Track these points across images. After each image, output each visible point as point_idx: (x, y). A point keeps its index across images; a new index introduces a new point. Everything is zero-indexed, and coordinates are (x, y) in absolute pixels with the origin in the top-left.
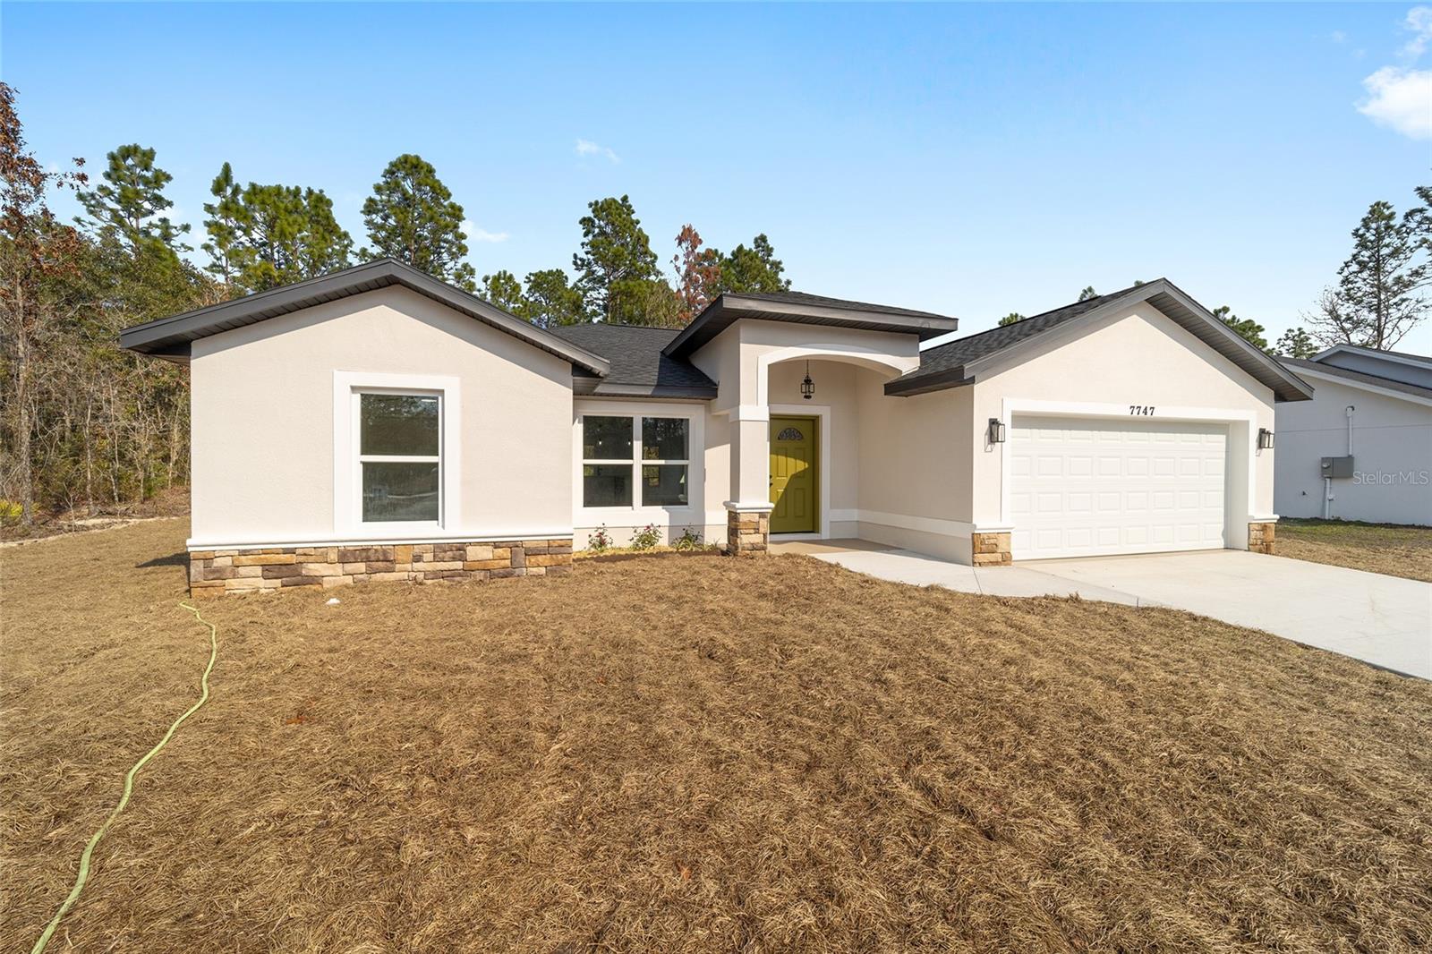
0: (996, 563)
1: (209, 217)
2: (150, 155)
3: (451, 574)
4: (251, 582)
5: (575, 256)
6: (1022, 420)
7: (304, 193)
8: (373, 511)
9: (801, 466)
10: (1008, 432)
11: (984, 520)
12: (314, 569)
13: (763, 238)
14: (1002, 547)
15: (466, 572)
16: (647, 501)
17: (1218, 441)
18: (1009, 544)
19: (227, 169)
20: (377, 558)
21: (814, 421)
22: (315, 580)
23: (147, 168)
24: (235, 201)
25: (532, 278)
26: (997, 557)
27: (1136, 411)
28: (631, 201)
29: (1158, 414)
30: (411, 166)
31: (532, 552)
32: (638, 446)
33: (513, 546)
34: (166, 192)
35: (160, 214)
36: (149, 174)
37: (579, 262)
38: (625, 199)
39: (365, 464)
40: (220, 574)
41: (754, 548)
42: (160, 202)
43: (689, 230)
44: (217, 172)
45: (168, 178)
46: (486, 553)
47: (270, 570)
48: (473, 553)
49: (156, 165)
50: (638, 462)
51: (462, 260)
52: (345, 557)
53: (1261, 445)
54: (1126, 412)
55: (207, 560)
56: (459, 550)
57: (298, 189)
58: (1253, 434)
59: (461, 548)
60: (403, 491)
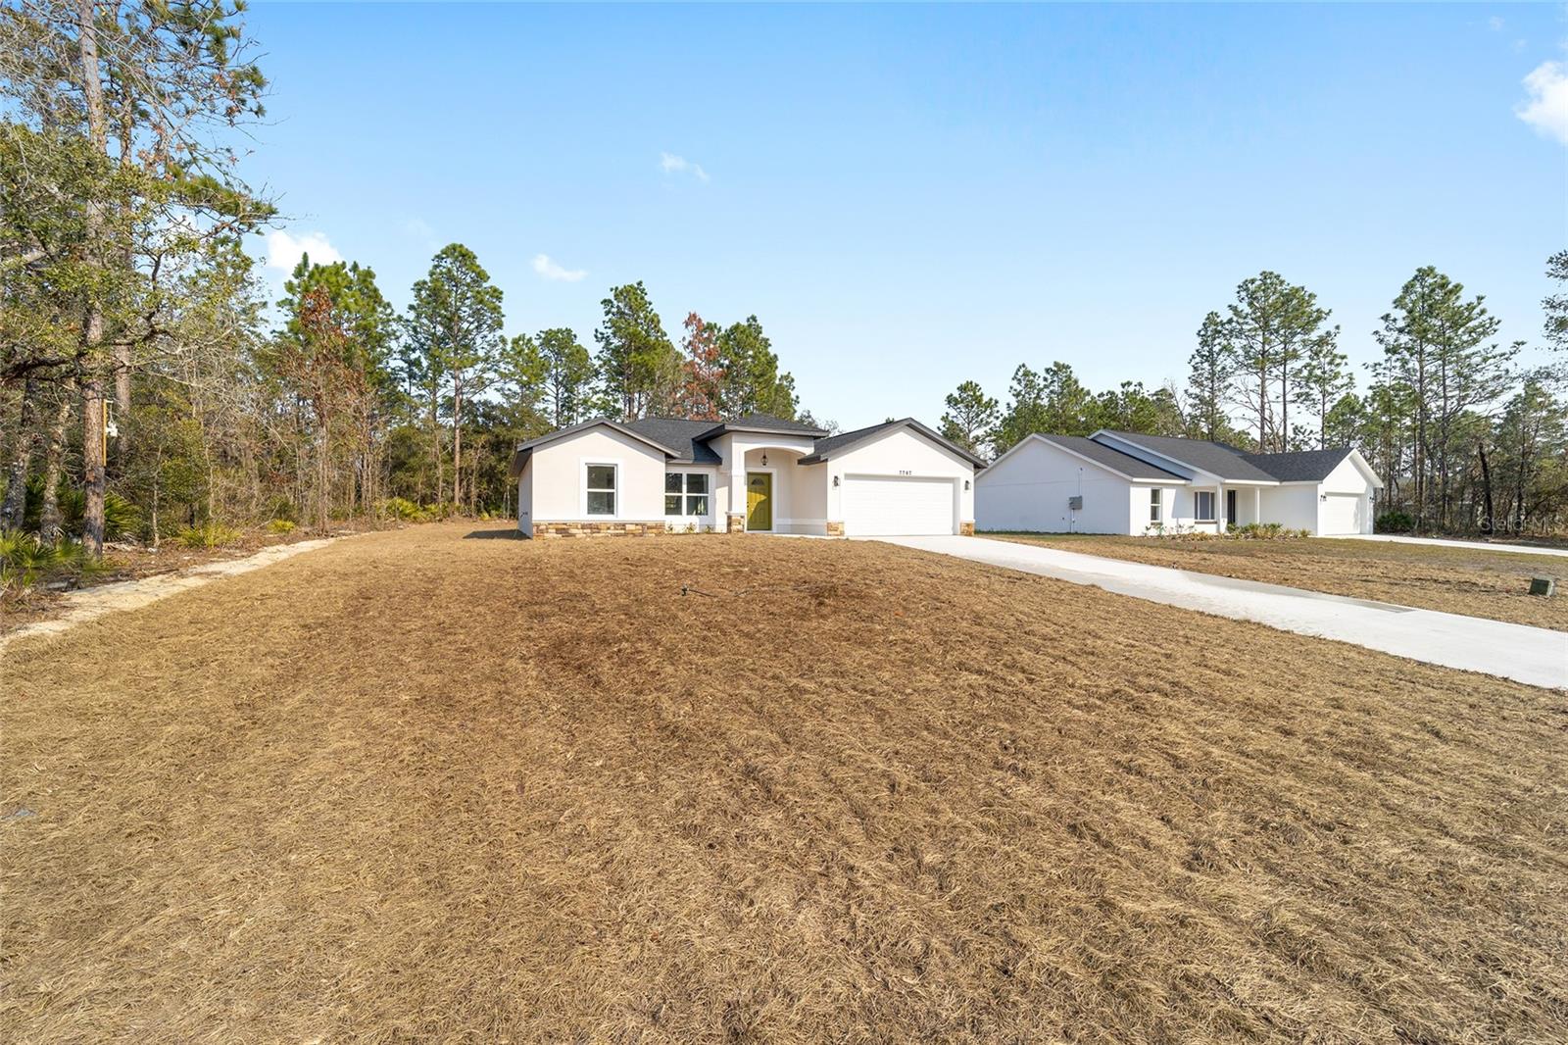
0: (837, 535)
3: (621, 535)
4: (552, 535)
5: (596, 331)
6: (848, 476)
8: (592, 510)
9: (763, 498)
10: (842, 481)
11: (832, 516)
12: (573, 531)
13: (754, 318)
14: (840, 529)
15: (626, 535)
16: (689, 513)
17: (950, 486)
18: (843, 527)
20: (594, 528)
21: (769, 475)
22: (573, 535)
25: (543, 335)
26: (838, 533)
27: (903, 473)
28: (644, 286)
29: (913, 474)
30: (461, 255)
31: (651, 528)
32: (685, 487)
33: (643, 525)
34: (250, 275)
37: (599, 336)
38: (640, 284)
39: (589, 492)
40: (542, 531)
41: (739, 531)
43: (694, 316)
45: (252, 263)
46: (633, 527)
47: (558, 531)
48: (628, 527)
50: (685, 494)
51: (499, 333)
52: (583, 527)
53: (967, 488)
54: (897, 474)
55: (538, 526)
56: (623, 526)
57: (344, 263)
58: (963, 484)
59: (624, 525)
60: (603, 502)
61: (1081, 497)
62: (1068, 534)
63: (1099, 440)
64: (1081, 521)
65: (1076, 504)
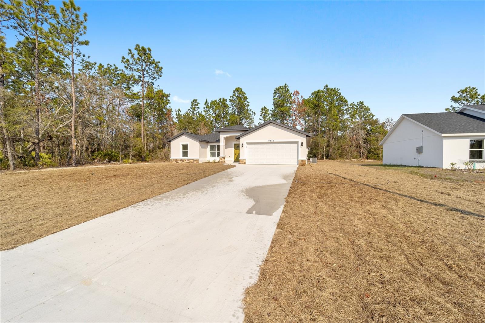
0: (243, 164)
1: (204, 110)
2: (197, 100)
3: (188, 162)
4: (174, 162)
6: (248, 143)
7: (222, 99)
8: (183, 156)
10: (245, 145)
11: (241, 157)
12: (178, 161)
14: (244, 162)
17: (296, 145)
18: (245, 161)
19: (207, 100)
20: (182, 160)
22: (178, 162)
23: (196, 103)
24: (208, 106)
26: (243, 163)
27: (270, 141)
29: (274, 141)
31: (195, 161)
32: (216, 149)
34: (199, 106)
35: (198, 110)
36: (196, 104)
37: (272, 104)
38: (286, 84)
39: (183, 152)
40: (172, 161)
42: (198, 108)
44: (205, 101)
45: (199, 103)
46: (191, 160)
47: (176, 161)
48: (190, 160)
49: (197, 102)
50: (216, 151)
52: (180, 160)
53: (303, 145)
54: (268, 141)
55: (172, 160)
57: (221, 98)
58: (300, 144)
59: (189, 160)
60: (185, 154)
61: (422, 146)
62: (416, 167)
63: (465, 112)
64: (424, 160)
65: (419, 150)
